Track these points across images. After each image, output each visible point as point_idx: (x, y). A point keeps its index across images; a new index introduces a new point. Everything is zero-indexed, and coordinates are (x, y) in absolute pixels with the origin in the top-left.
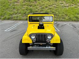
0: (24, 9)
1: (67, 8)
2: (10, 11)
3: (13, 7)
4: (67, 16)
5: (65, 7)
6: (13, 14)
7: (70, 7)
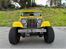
0: (18, 18)
1: (52, 17)
2: (5, 20)
3: (9, 17)
4: (52, 22)
5: (50, 16)
6: (8, 22)
7: (53, 16)
